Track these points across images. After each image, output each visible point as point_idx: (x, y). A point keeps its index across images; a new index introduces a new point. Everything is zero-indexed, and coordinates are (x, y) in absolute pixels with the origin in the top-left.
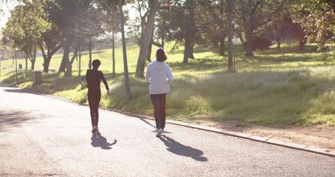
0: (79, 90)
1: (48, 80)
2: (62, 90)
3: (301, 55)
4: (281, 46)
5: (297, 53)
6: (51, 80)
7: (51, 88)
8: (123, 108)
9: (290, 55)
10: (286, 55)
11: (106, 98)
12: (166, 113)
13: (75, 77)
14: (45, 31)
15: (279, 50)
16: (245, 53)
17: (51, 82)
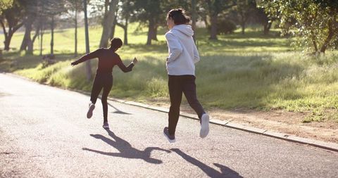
0: (40, 69)
1: (8, 58)
2: (22, 69)
3: (265, 40)
4: (246, 30)
5: (261, 38)
6: (12, 58)
7: (12, 66)
8: (84, 89)
9: (254, 40)
10: (250, 39)
13: (36, 56)
14: (6, 8)
15: (243, 35)
16: (209, 36)
17: (11, 60)
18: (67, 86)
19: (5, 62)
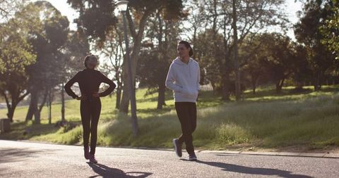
0: (61, 133)
1: (16, 128)
2: (39, 135)
3: (281, 97)
4: (256, 90)
5: (276, 96)
6: (20, 128)
7: (25, 134)
8: (133, 144)
9: (270, 98)
10: (265, 98)
11: (105, 136)
12: (194, 145)
13: (45, 125)
15: (254, 94)
16: (220, 98)
17: (21, 130)
18: (107, 143)
19: (14, 132)
